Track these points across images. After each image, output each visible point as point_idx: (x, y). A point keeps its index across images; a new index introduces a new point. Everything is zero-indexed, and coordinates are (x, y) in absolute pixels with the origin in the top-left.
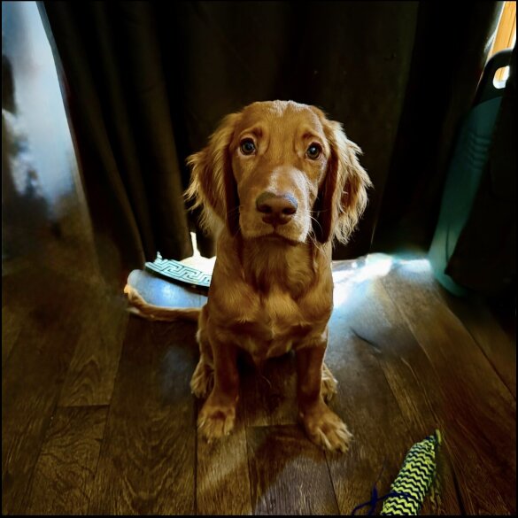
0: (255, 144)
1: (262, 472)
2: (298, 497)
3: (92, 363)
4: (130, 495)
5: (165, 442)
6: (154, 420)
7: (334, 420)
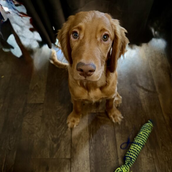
0: (78, 34)
1: (93, 130)
2: (104, 139)
3: (37, 86)
4: (51, 137)
5: (62, 117)
6: (58, 109)
7: (118, 113)
